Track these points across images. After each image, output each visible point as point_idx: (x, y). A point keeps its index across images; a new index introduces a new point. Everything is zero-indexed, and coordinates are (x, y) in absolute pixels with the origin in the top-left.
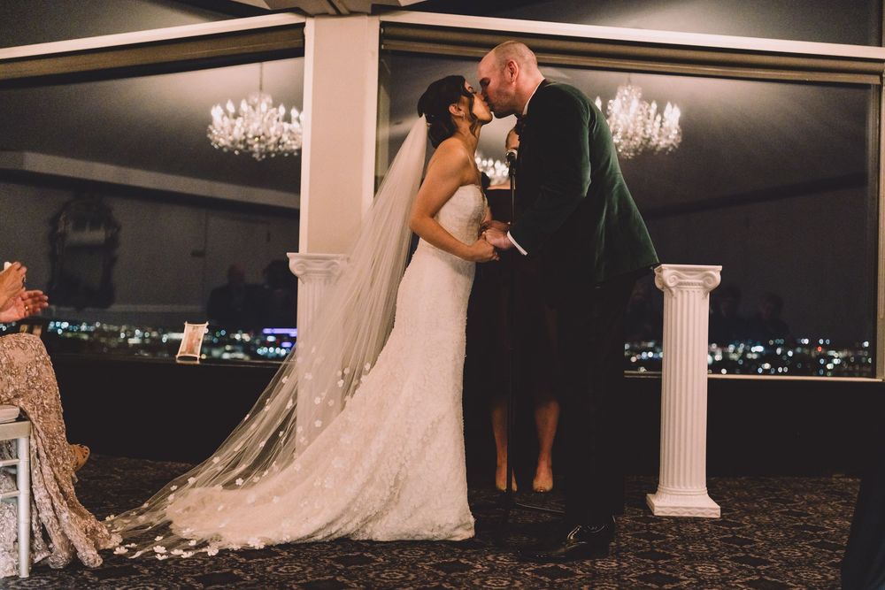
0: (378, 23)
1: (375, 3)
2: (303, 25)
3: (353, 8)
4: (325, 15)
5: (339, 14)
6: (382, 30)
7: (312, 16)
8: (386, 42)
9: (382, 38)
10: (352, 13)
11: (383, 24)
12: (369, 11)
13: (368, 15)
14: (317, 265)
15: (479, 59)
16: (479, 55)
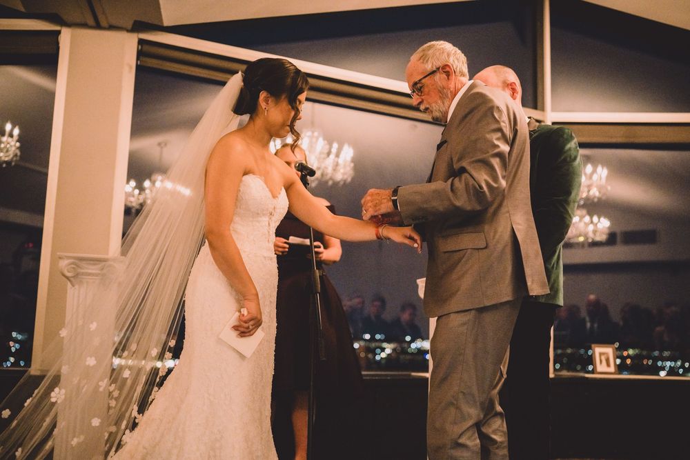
0: (137, 40)
1: (137, 19)
2: (59, 32)
3: (114, 22)
4: (84, 25)
5: (98, 26)
6: (140, 47)
7: (68, 25)
8: (141, 58)
9: (140, 54)
10: (111, 27)
11: (141, 42)
12: (130, 27)
13: (128, 31)
14: (94, 267)
15: (223, 84)
16: (223, 80)
